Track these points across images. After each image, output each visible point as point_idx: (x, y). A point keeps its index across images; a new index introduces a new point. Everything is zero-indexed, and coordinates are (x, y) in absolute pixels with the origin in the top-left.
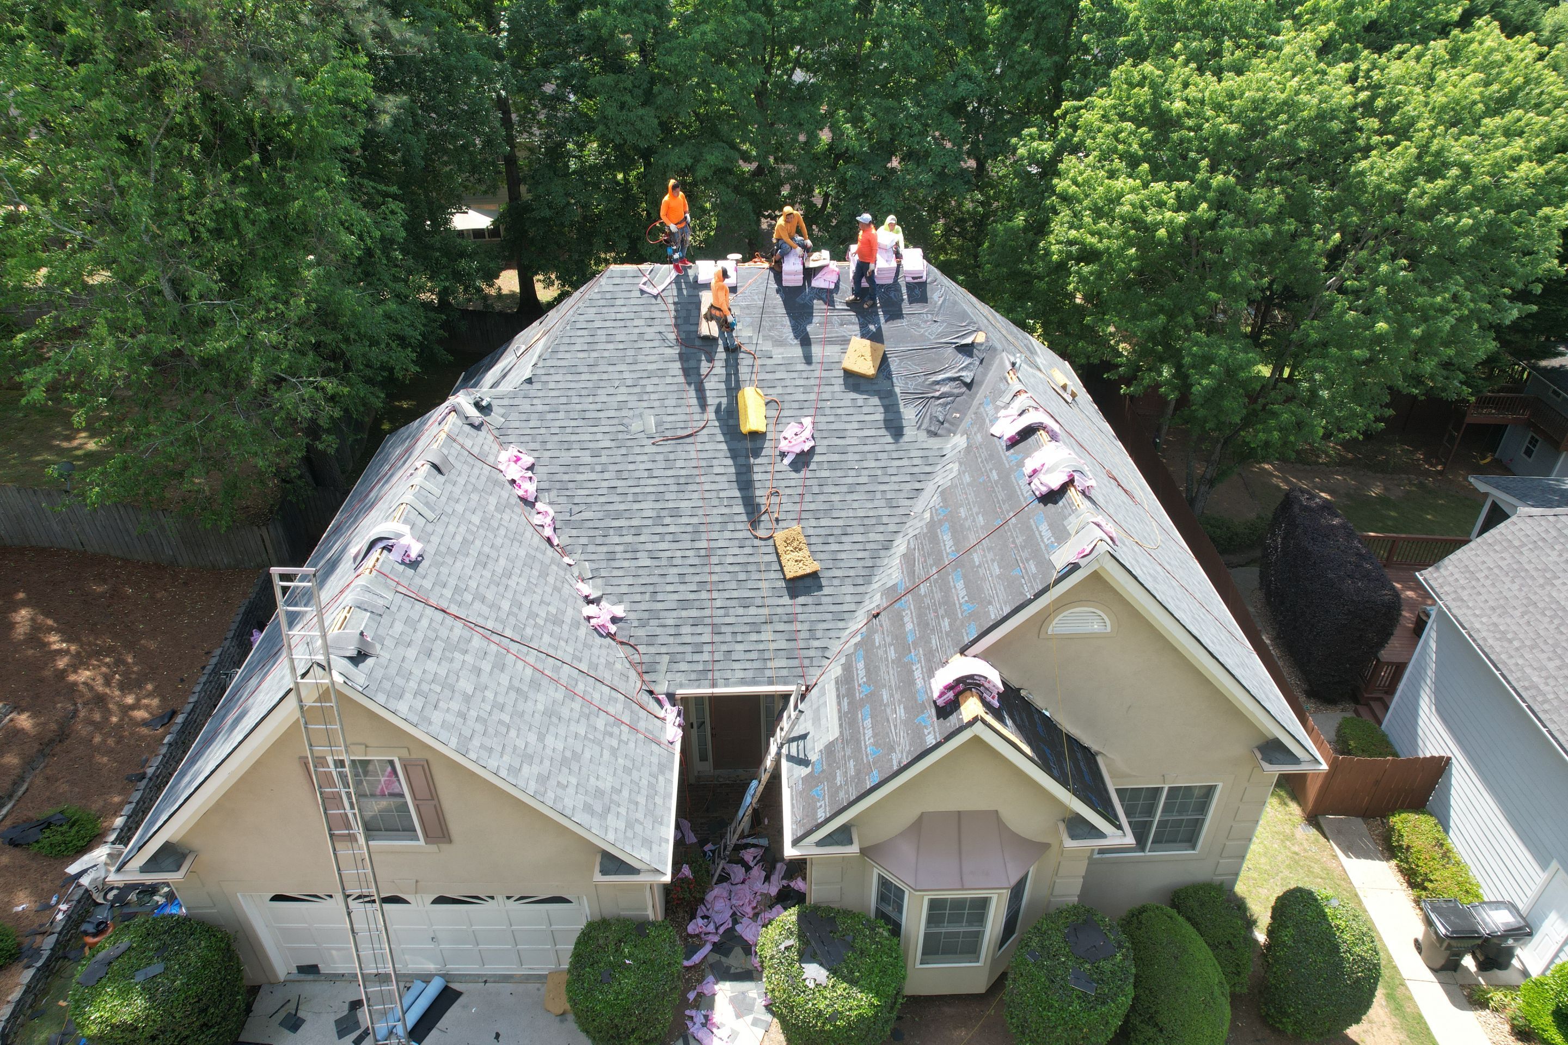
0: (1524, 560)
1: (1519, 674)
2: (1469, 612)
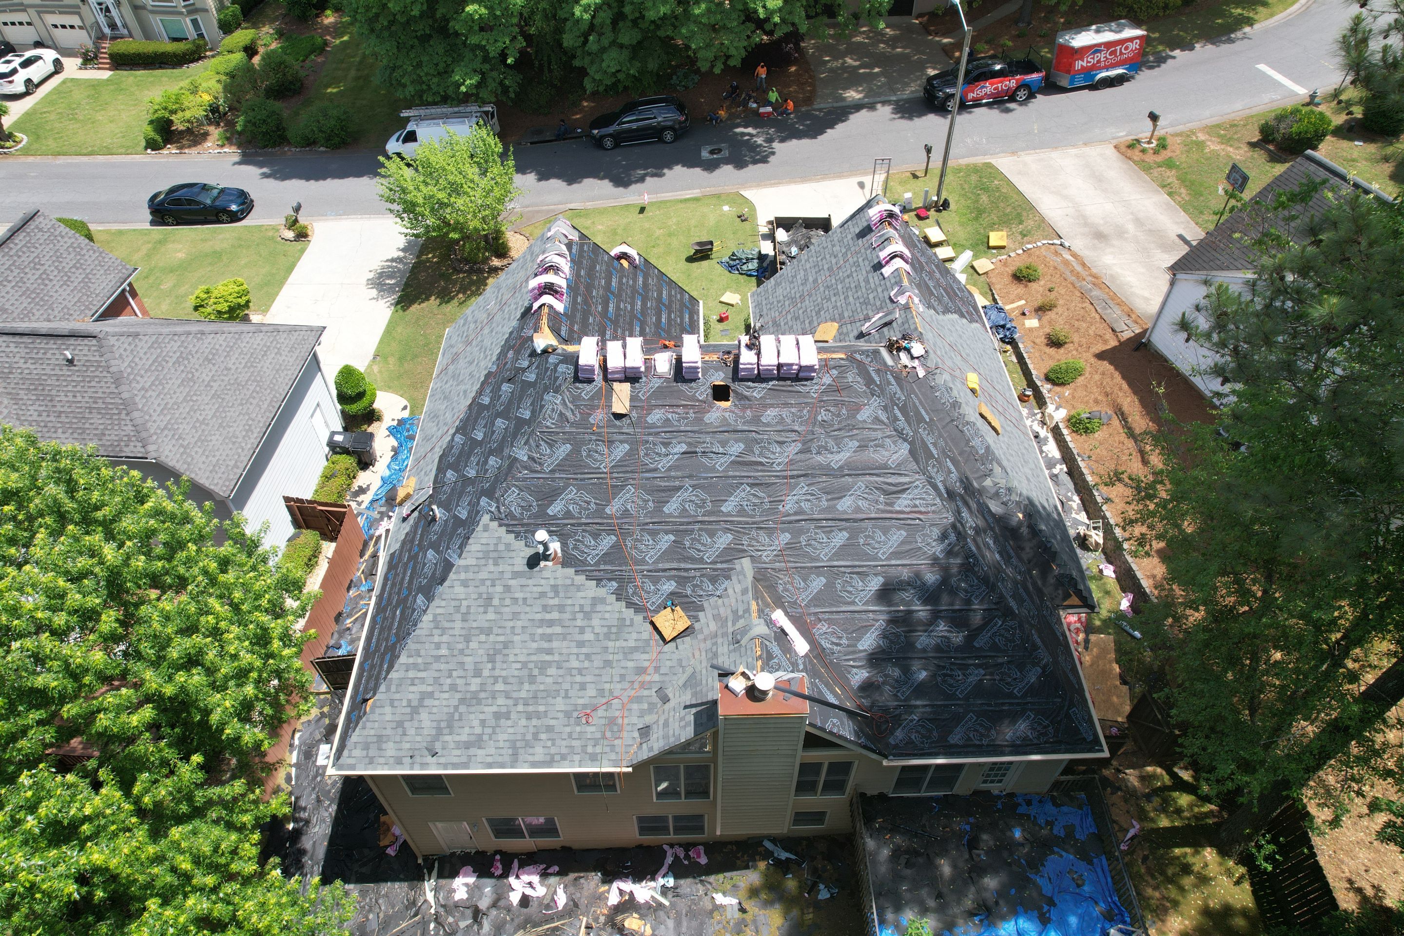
0: (193, 441)
1: (268, 413)
2: (243, 454)
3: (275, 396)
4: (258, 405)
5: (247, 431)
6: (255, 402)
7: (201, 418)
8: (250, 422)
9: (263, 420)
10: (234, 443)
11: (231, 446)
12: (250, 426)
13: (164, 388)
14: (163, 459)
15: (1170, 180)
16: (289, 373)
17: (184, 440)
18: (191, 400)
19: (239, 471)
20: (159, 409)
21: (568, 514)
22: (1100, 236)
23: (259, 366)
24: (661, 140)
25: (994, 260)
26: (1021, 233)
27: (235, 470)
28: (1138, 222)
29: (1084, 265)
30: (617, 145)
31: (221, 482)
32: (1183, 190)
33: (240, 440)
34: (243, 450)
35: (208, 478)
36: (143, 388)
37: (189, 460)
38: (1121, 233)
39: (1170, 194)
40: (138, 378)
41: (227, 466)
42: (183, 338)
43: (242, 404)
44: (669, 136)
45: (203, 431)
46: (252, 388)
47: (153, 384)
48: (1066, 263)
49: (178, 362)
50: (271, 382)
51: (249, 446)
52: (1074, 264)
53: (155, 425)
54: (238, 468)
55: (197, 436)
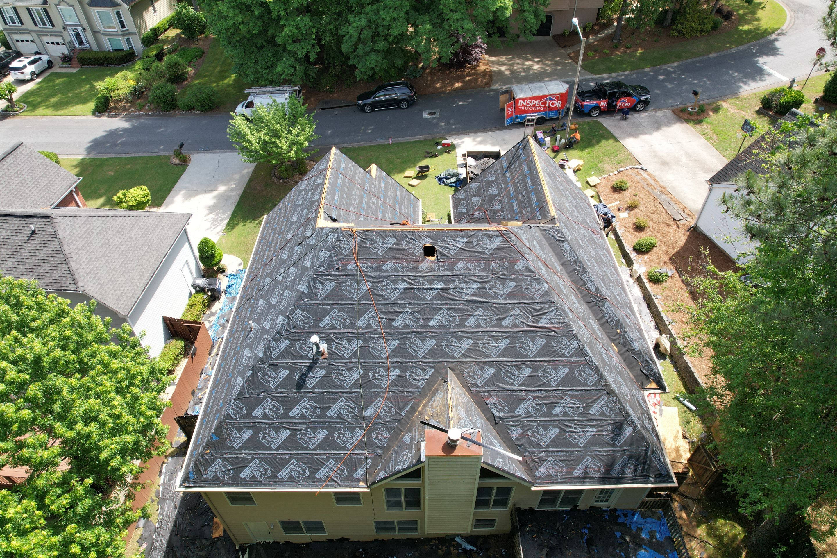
0: (107, 281)
1: (154, 265)
2: (138, 289)
3: (159, 255)
4: (148, 260)
5: (141, 276)
6: (146, 258)
7: (112, 267)
8: (143, 270)
9: (151, 269)
10: (132, 283)
11: (130, 284)
12: (143, 272)
13: (90, 248)
14: (87, 291)
15: (706, 131)
16: (169, 241)
17: (101, 280)
18: (107, 256)
19: (135, 300)
20: (86, 261)
21: (333, 327)
22: (664, 163)
23: (150, 236)
24: (399, 107)
25: (600, 178)
26: (616, 162)
27: (132, 299)
28: (688, 155)
29: (655, 180)
30: (373, 110)
31: (123, 306)
32: (715, 137)
33: (136, 281)
34: (138, 287)
35: (115, 304)
36: (77, 248)
37: (104, 292)
38: (677, 161)
39: (707, 139)
40: (75, 242)
41: (127, 296)
42: (104, 218)
43: (138, 259)
44: (404, 105)
45: (114, 275)
46: (145, 250)
47: (83, 246)
48: (644, 179)
49: (99, 233)
50: (157, 246)
51: (141, 285)
52: (649, 180)
53: (83, 271)
54: (134, 298)
55: (109, 278)
